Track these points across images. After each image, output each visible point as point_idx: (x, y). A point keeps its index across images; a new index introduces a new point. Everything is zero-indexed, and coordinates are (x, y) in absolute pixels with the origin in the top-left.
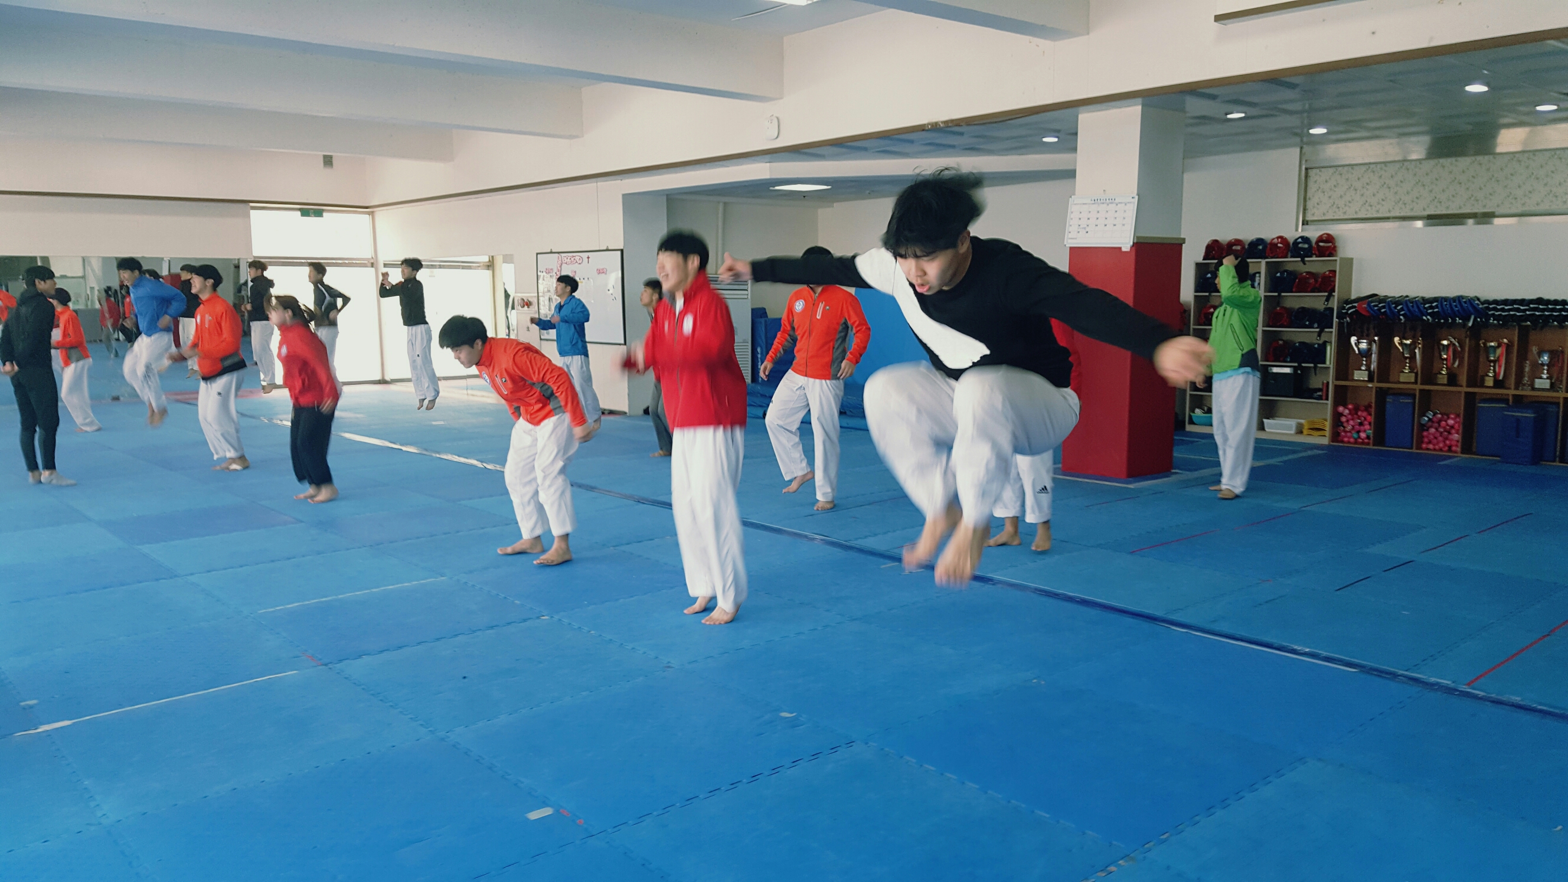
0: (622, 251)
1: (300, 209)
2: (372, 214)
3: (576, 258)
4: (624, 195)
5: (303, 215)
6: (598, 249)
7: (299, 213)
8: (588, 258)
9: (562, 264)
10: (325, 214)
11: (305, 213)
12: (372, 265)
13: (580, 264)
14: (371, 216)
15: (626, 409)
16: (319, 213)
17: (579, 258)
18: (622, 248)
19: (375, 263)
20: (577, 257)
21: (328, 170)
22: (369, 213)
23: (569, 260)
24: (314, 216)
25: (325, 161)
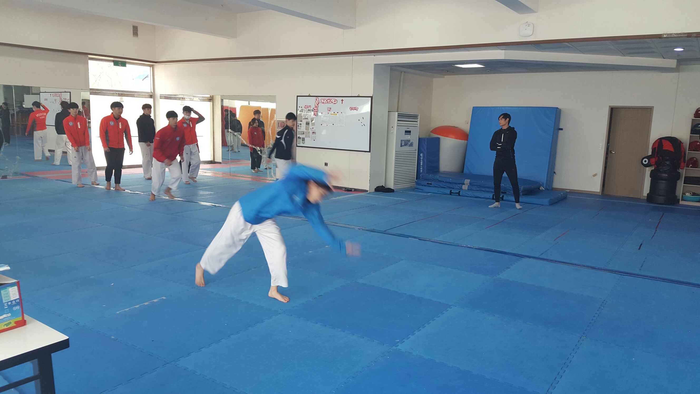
0: (372, 97)
1: (113, 61)
2: (152, 66)
3: (332, 100)
4: (376, 65)
5: (115, 65)
6: (351, 96)
7: (112, 64)
9: (319, 103)
10: (127, 65)
11: (116, 63)
13: (335, 104)
14: (151, 68)
15: (368, 189)
16: (124, 64)
17: (334, 100)
18: (372, 96)
19: (153, 95)
21: (135, 39)
22: (150, 66)
23: (325, 101)
24: (120, 65)
25: (134, 32)
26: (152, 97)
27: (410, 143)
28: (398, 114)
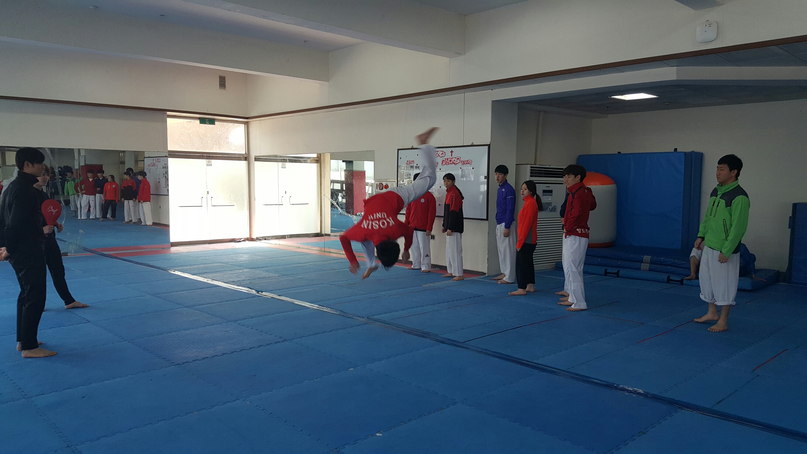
0: (489, 146)
1: (199, 118)
2: (247, 124)
4: (494, 102)
6: (462, 145)
7: (198, 122)
8: (452, 152)
10: (216, 123)
11: (203, 121)
12: (246, 159)
13: (443, 157)
14: (246, 125)
16: (212, 122)
17: (441, 152)
18: (489, 144)
19: (248, 157)
20: (439, 152)
21: (222, 91)
22: (244, 123)
24: (208, 123)
25: (220, 83)
26: (248, 159)
27: (551, 207)
28: (531, 167)
